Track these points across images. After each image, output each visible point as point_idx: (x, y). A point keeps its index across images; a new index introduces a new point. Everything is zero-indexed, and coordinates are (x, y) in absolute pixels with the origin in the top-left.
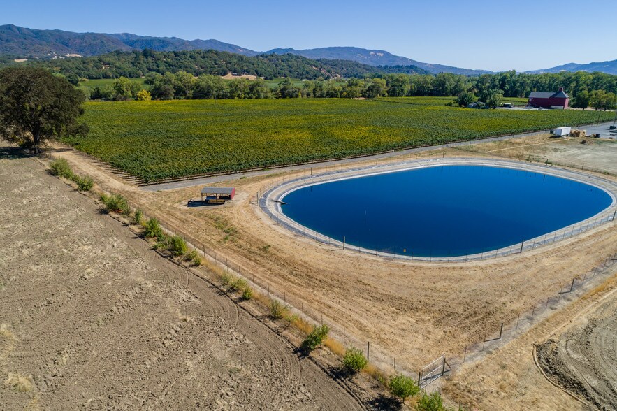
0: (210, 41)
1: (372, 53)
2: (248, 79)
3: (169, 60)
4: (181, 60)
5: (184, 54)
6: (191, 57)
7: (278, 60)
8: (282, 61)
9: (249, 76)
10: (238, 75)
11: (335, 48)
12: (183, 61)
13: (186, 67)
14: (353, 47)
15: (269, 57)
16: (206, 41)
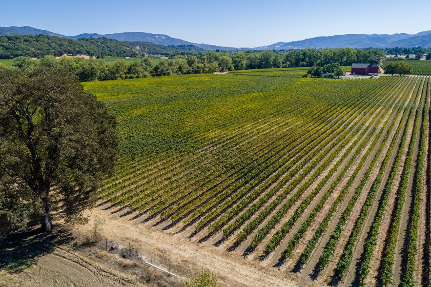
0: (25, 27)
1: (157, 36)
2: (83, 58)
3: (5, 44)
4: (16, 44)
5: (17, 38)
6: (25, 41)
7: (97, 42)
8: (101, 43)
9: (82, 56)
10: (73, 55)
11: (129, 33)
12: (20, 44)
13: (24, 50)
14: (143, 33)
15: (90, 40)
16: (21, 28)
